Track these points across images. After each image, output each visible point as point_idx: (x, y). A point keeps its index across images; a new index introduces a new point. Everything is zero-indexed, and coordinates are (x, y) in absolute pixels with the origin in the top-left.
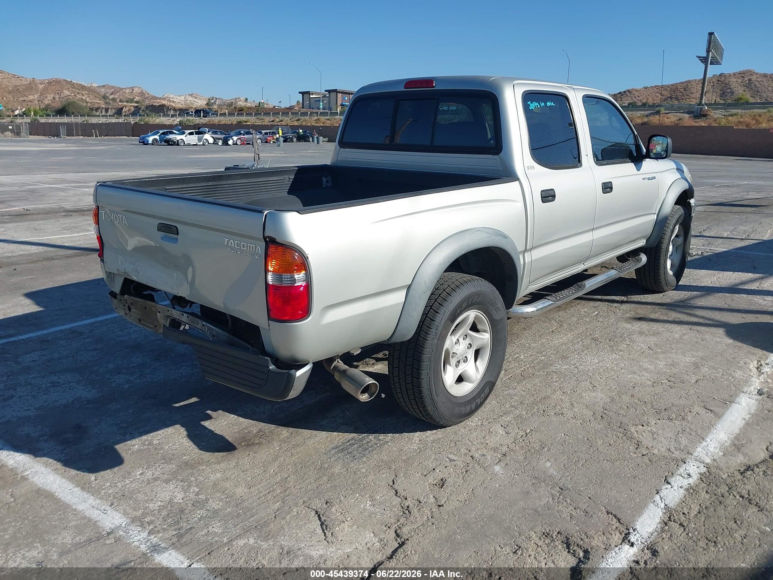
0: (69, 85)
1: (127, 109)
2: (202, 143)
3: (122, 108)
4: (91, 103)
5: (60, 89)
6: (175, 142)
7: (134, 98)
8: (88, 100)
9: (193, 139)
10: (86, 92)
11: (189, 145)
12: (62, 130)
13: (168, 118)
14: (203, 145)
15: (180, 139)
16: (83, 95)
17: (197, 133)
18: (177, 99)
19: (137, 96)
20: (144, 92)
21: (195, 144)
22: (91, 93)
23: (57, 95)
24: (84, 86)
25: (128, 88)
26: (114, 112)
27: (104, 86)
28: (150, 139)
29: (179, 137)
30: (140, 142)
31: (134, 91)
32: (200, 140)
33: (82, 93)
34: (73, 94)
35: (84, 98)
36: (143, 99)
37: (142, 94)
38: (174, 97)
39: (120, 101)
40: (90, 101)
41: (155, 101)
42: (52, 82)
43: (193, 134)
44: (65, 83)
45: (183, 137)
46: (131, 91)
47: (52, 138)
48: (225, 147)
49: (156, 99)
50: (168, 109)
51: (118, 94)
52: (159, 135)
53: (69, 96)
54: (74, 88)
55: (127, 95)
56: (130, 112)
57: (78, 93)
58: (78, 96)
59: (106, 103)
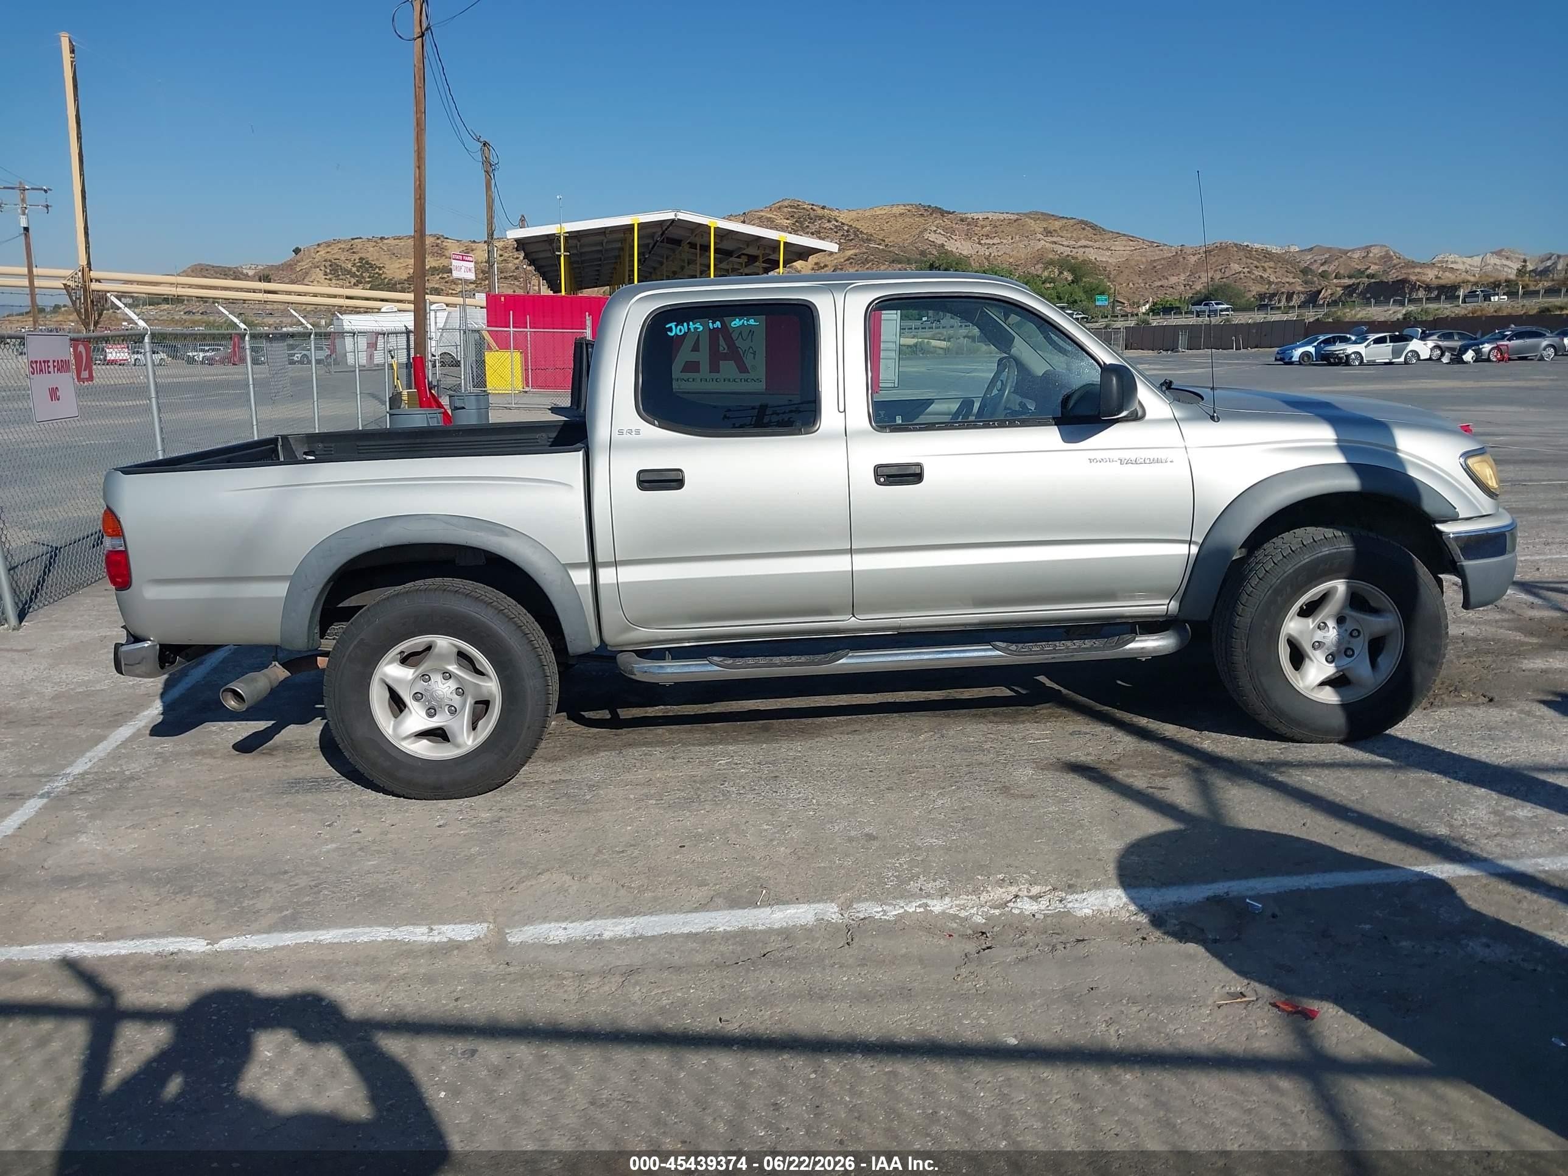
0: (1241, 254)
1: (1329, 292)
2: (1402, 359)
3: (1320, 292)
4: (1277, 283)
5: (1225, 261)
6: (1341, 358)
7: (1367, 269)
8: (1272, 278)
9: (1383, 352)
10: (1272, 264)
11: (1372, 364)
12: (1182, 339)
13: (1386, 308)
14: (1406, 363)
15: (1354, 353)
16: (1265, 270)
17: (1394, 339)
18: (1464, 263)
19: (1375, 264)
20: (1392, 253)
21: (1387, 361)
22: (1280, 264)
23: (1218, 272)
24: (1270, 253)
25: (1359, 249)
26: (1303, 299)
27: (1311, 249)
28: (1297, 353)
29: (1350, 349)
30: (1276, 360)
31: (1371, 255)
32: (1396, 353)
33: (1263, 267)
34: (1246, 270)
35: (1265, 276)
36: (1386, 268)
37: (1386, 258)
38: (1459, 260)
39: (1336, 277)
40: (1276, 281)
41: (1412, 270)
42: (1214, 250)
43: (1386, 342)
44: (1235, 249)
45: (1360, 348)
46: (1363, 254)
47: (1164, 353)
48: (1456, 367)
49: (1414, 267)
50: (1414, 287)
51: (1336, 263)
52: (1315, 344)
53: (1240, 272)
54: (1250, 258)
55: (1353, 264)
56: (1333, 298)
57: (1256, 267)
58: (1256, 273)
59: (1306, 282)
